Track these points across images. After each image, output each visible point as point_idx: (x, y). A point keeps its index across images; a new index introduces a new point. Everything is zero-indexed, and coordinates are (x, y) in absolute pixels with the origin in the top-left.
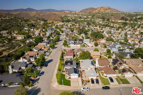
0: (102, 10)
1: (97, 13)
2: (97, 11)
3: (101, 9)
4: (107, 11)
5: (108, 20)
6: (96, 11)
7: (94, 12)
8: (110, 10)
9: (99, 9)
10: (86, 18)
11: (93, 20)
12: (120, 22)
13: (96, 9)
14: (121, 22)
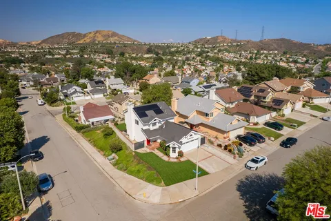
0: (100, 38)
1: (89, 44)
2: (87, 40)
3: (97, 35)
4: (112, 40)
5: (122, 54)
6: (85, 39)
7: (81, 42)
8: (116, 38)
9: (92, 35)
10: (67, 54)
11: (86, 56)
12: (148, 58)
13: (85, 36)
14: (151, 58)
